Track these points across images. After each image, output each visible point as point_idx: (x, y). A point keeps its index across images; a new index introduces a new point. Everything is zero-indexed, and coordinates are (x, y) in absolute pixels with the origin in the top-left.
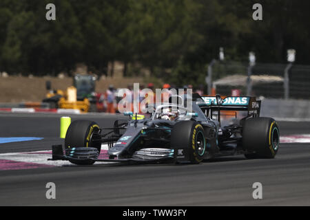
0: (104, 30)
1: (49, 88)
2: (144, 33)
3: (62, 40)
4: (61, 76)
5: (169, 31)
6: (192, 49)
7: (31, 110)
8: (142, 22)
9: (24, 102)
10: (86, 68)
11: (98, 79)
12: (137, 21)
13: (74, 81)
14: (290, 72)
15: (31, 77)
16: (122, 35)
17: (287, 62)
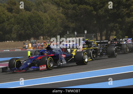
0: (37, 28)
1: (24, 44)
2: (48, 29)
3: (27, 31)
4: (27, 41)
5: (54, 28)
6: (60, 31)
7: (20, 50)
8: (47, 26)
9: (18, 48)
10: (33, 38)
11: (37, 41)
12: (46, 26)
13: (31, 42)
14: (86, 36)
15: (19, 42)
16: (42, 29)
17: (85, 33)
